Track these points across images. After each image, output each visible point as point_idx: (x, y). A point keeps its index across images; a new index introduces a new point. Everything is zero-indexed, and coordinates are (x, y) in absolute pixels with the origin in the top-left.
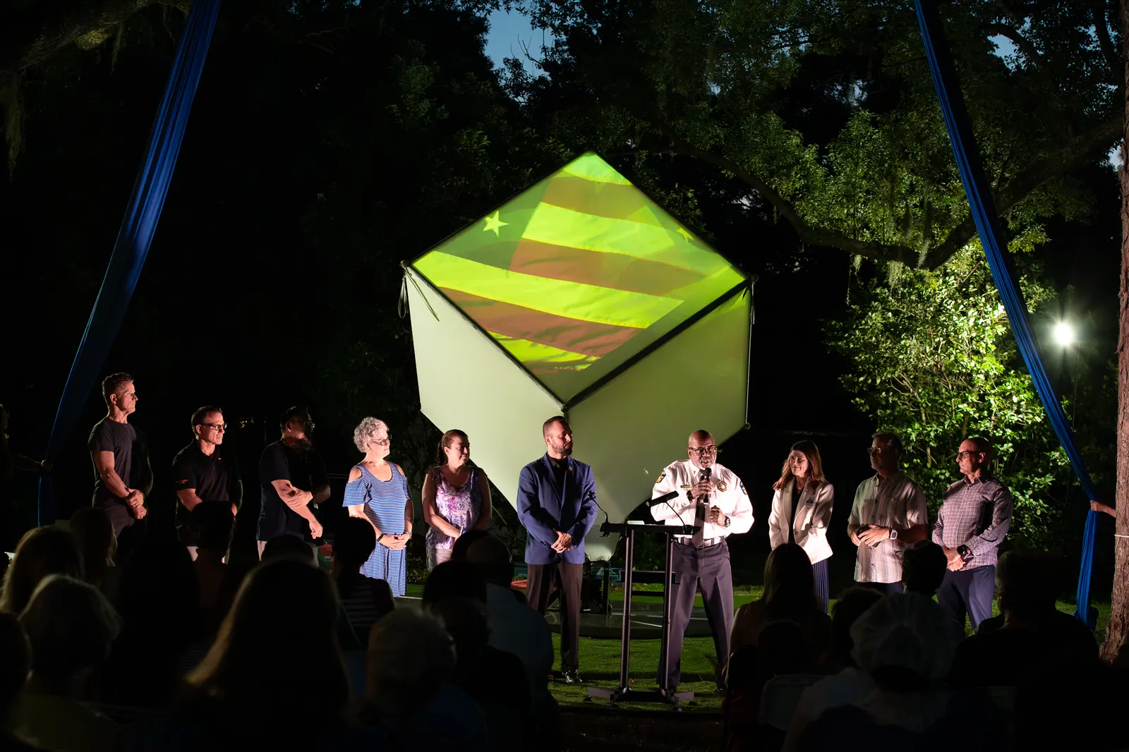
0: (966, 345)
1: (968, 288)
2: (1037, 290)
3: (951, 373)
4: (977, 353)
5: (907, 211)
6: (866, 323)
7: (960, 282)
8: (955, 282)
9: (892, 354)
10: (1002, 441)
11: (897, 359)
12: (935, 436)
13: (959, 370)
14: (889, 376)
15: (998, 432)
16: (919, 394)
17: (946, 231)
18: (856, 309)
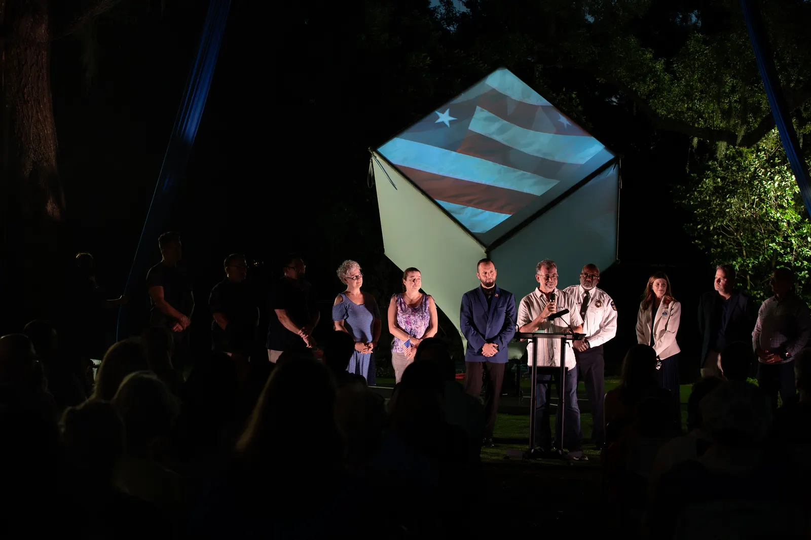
0: (774, 201)
1: (774, 160)
3: (763, 221)
4: (781, 207)
5: (730, 106)
6: (702, 187)
7: (769, 156)
8: (764, 155)
9: (721, 208)
10: (801, 269)
11: (725, 211)
12: (753, 266)
13: (769, 219)
14: (719, 224)
15: (798, 263)
16: (741, 236)
17: (759, 119)
18: (694, 177)
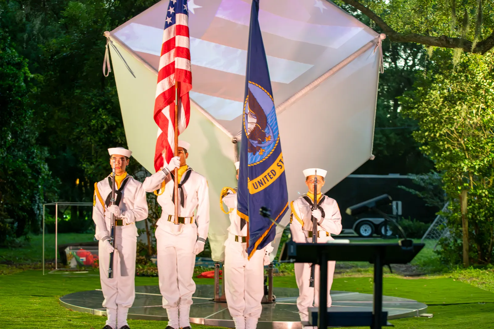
5: (466, 13)
6: (431, 97)
8: (488, 68)
9: (450, 116)
11: (453, 118)
12: (479, 168)
14: (445, 131)
16: (464, 141)
18: (420, 90)
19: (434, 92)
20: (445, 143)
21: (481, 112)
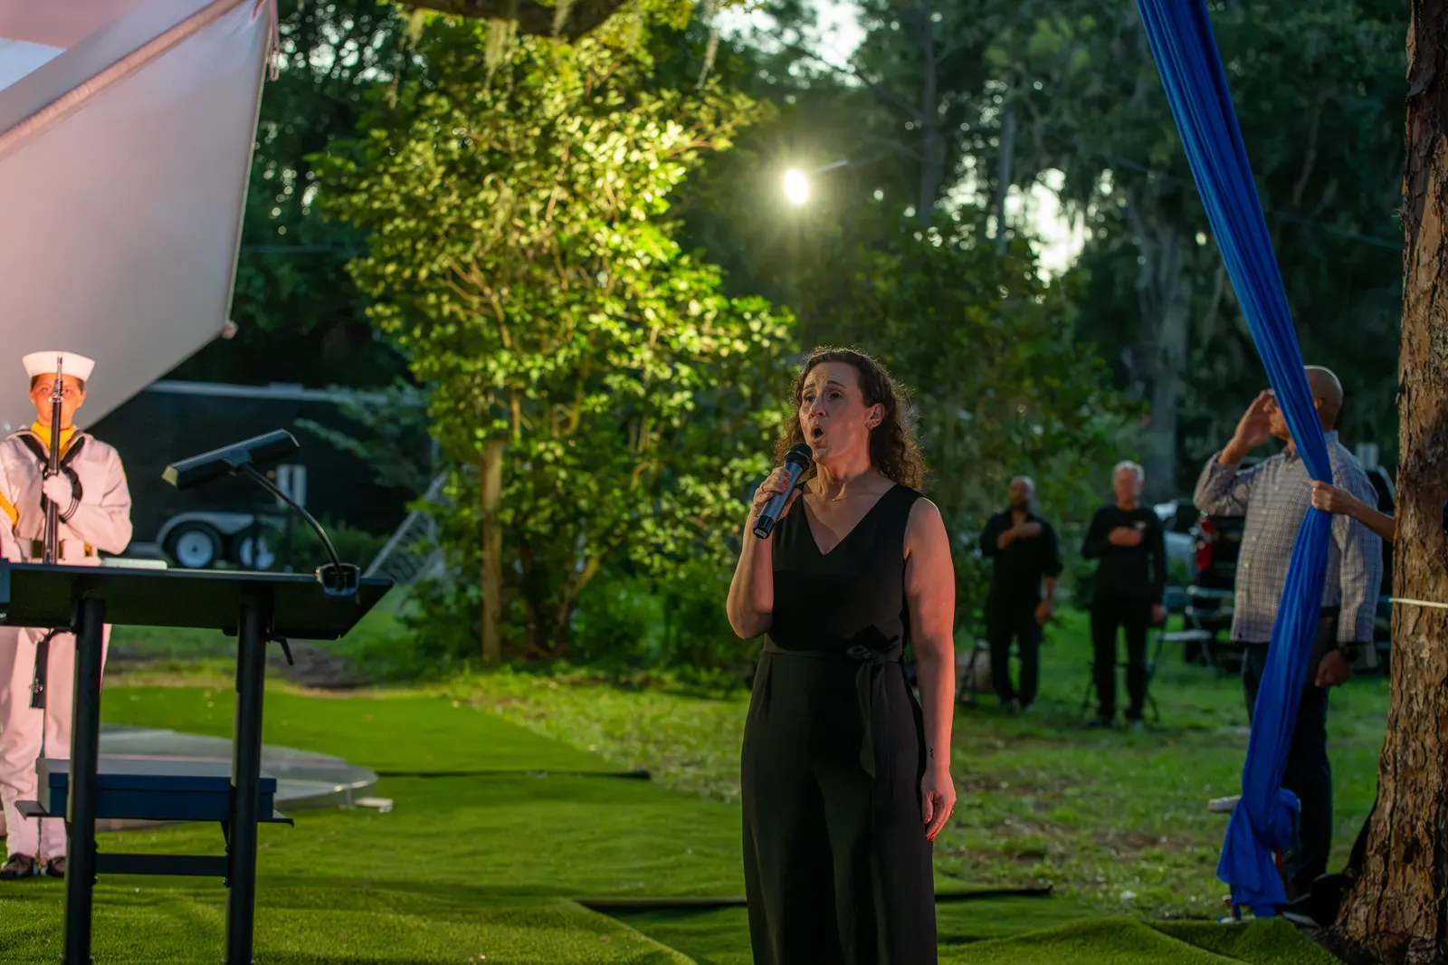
1: (605, 98)
2: (742, 102)
3: (576, 256)
4: (625, 217)
6: (405, 162)
7: (592, 85)
8: (581, 84)
9: (461, 218)
10: (669, 388)
11: (469, 227)
12: (542, 378)
13: (590, 250)
14: (446, 264)
15: (663, 371)
16: (501, 297)
18: (379, 139)
19: (420, 147)
20: (445, 298)
21: (553, 211)
